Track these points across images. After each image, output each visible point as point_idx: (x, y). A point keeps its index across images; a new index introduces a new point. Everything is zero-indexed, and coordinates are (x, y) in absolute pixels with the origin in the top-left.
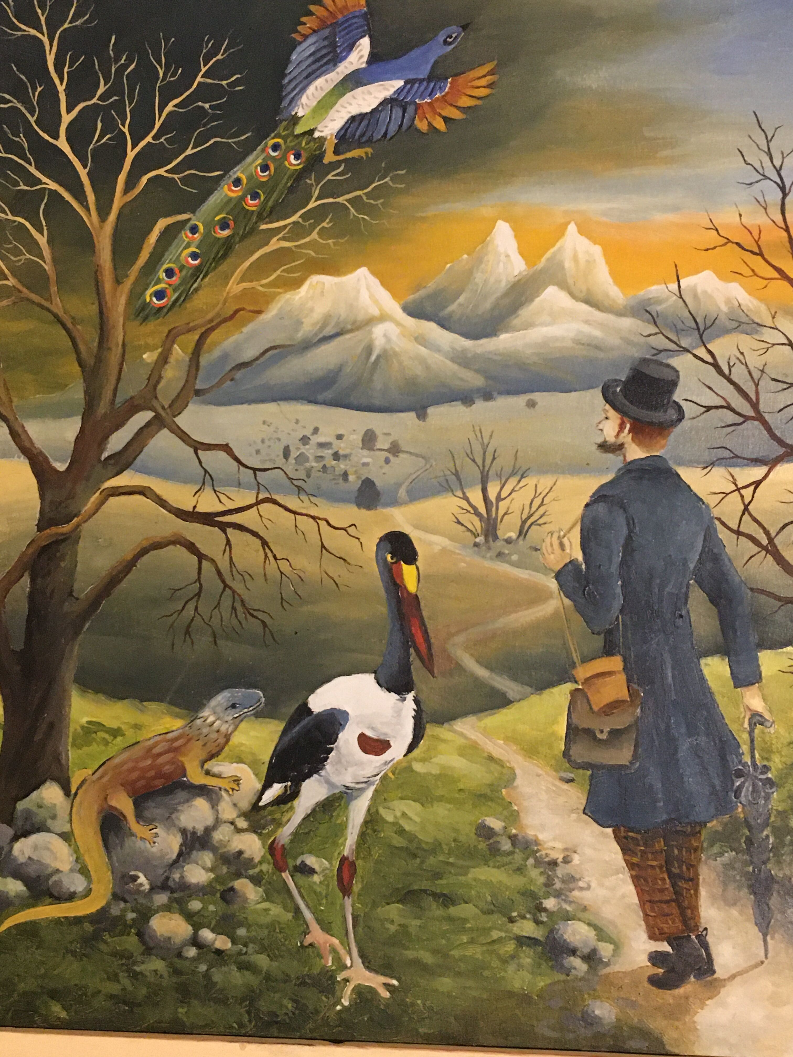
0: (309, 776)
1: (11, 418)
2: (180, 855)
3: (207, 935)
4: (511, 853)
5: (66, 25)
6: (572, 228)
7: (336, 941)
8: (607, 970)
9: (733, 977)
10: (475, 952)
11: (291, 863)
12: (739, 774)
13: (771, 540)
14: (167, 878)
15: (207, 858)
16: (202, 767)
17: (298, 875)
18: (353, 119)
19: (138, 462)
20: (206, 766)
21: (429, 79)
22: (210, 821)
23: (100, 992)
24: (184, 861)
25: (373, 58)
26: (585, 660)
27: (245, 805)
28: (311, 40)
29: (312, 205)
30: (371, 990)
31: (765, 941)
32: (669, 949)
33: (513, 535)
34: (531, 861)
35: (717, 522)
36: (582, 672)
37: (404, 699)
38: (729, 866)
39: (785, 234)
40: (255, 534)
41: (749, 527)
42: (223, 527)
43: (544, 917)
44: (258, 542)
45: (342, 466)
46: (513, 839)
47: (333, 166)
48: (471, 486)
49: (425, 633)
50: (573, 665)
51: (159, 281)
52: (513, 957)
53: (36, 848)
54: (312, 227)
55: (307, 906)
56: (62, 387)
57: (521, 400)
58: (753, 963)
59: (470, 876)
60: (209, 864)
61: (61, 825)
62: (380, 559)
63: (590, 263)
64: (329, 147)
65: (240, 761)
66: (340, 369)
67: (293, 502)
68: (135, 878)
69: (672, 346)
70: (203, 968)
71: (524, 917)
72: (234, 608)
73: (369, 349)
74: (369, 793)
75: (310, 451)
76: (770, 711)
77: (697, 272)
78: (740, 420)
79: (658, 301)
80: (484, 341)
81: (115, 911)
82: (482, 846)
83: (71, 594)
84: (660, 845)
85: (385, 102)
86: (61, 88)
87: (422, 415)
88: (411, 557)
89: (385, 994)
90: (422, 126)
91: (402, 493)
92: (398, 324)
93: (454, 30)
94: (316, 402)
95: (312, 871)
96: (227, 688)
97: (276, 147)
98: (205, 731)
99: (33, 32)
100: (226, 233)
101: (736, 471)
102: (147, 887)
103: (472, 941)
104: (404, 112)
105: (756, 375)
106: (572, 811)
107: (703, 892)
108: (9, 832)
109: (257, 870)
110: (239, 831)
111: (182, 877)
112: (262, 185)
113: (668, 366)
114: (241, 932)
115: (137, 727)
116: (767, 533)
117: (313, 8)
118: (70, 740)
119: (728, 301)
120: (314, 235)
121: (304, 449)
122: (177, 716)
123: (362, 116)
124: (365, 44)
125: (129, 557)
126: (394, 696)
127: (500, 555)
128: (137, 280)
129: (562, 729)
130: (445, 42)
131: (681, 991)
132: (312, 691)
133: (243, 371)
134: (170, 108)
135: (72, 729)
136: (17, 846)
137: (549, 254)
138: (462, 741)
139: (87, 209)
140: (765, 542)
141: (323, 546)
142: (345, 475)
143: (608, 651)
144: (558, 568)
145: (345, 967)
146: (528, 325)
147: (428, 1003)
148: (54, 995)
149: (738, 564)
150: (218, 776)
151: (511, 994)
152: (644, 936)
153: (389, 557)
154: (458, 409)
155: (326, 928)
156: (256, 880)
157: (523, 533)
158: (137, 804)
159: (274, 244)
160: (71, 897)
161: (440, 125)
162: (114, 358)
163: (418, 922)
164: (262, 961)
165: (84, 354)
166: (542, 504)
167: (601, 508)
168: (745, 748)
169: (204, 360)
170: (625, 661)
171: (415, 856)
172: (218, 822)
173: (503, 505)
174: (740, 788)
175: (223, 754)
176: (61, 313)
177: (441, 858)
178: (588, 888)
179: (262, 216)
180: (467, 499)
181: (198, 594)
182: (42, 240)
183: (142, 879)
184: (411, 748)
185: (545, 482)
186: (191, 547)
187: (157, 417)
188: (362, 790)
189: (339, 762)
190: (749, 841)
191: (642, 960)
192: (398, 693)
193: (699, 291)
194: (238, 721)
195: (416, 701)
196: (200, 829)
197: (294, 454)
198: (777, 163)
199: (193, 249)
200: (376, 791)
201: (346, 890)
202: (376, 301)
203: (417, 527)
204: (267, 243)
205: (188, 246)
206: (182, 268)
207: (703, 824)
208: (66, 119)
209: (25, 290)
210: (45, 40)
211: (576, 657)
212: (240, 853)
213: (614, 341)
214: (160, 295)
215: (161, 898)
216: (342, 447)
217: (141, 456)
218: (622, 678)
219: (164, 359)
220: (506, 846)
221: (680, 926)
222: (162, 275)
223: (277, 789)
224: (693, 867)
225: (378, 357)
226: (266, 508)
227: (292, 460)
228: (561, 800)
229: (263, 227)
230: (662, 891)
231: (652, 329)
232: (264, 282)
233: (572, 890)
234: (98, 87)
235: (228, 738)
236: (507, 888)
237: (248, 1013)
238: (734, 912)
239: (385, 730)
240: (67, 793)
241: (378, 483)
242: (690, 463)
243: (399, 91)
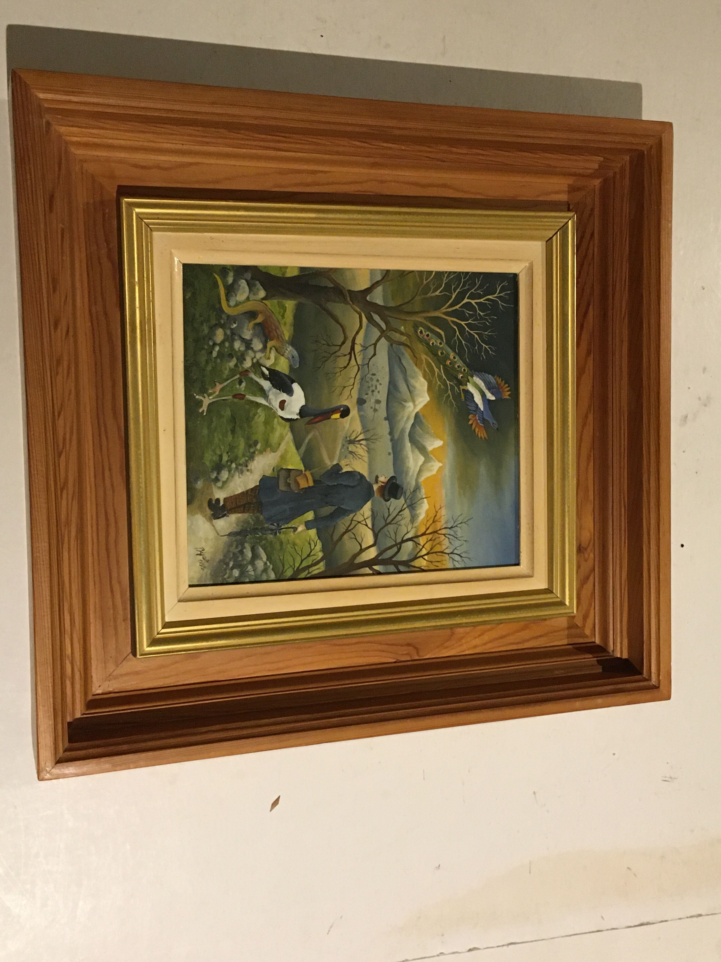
0: (271, 383)
1: (383, 281)
2: (244, 339)
3: (217, 348)
4: (249, 452)
5: (500, 302)
6: (441, 465)
7: (217, 393)
8: (213, 486)
9: (213, 526)
10: (216, 440)
11: (243, 378)
12: (278, 525)
13: (350, 530)
14: (235, 334)
15: (243, 349)
16: (273, 346)
17: (238, 380)
18: (472, 395)
19: (370, 324)
20: (273, 348)
21: (483, 419)
22: (255, 349)
23: (196, 310)
24: (241, 341)
25: (489, 401)
26: (311, 474)
27: (261, 361)
28: (494, 380)
29: (448, 382)
30: (201, 406)
31: (225, 536)
32: (221, 505)
33: (350, 449)
34: (247, 458)
35: (354, 514)
36: (308, 473)
37: (297, 415)
38: (248, 523)
39: (438, 529)
40: (348, 364)
41: (354, 523)
42: (350, 354)
43: (229, 463)
44: (346, 365)
45: (370, 393)
46: (254, 452)
47: (459, 388)
48: (365, 436)
49: (319, 422)
50: (310, 470)
51: (425, 332)
52: (215, 454)
53: (244, 288)
54: (442, 383)
55: (229, 383)
56: (393, 299)
57: (391, 451)
58: (218, 531)
59: (242, 438)
60: (241, 349)
61: (252, 297)
62: (341, 406)
63: (431, 471)
64: (464, 387)
65: (276, 359)
66: (400, 392)
67: (358, 377)
68: (235, 323)
69: (407, 497)
70: (206, 347)
71: (229, 457)
72: (325, 357)
73: (406, 401)
74: (267, 404)
75: (374, 382)
76: (298, 533)
77: (428, 503)
78: (386, 518)
79: (420, 492)
80: (408, 438)
81: (224, 316)
82: (251, 442)
83: (328, 301)
84: (254, 500)
85: (477, 405)
86: (482, 300)
87: (386, 419)
88: (342, 416)
89: (201, 411)
90: (470, 417)
91: (362, 413)
92: (413, 411)
93: (496, 426)
94: (389, 384)
95: (240, 384)
96: (299, 354)
97: (464, 370)
98: (285, 347)
99: (498, 291)
100: (440, 354)
101: (370, 519)
102: (232, 327)
103: (220, 440)
104: (474, 411)
105: (399, 523)
106: (264, 471)
107: (240, 515)
108: (249, 279)
109: (239, 366)
110: (252, 359)
111: (236, 340)
112: (454, 366)
113: (401, 495)
114: (219, 361)
115: (285, 324)
116: (352, 529)
117: (504, 381)
118: (280, 300)
119: (420, 513)
120: (439, 383)
121: (375, 380)
122: (289, 337)
123: (473, 397)
124: (493, 398)
125: (340, 322)
126: (298, 411)
127: (343, 445)
128: (426, 325)
129: (290, 467)
130: (493, 423)
131: (207, 509)
132: (299, 384)
133: (398, 360)
134: (476, 336)
135: (284, 301)
136: (244, 281)
137: (433, 458)
138: (284, 434)
139: (446, 308)
140: (349, 529)
141: (345, 387)
142: (367, 394)
143: (314, 481)
144: (340, 464)
145: (209, 396)
146: (413, 451)
147: (199, 425)
148: (194, 294)
149: (343, 521)
150: (270, 352)
151: (203, 453)
152: (225, 496)
153: (342, 409)
154: (388, 430)
155: (222, 390)
156: (236, 365)
157: (351, 452)
158: (259, 324)
159: (436, 370)
160: (228, 300)
161: (470, 423)
162: (403, 317)
163: (225, 421)
164: (209, 368)
165: (404, 306)
166: (359, 458)
167: (359, 477)
168: (286, 526)
169: (402, 347)
170: (312, 487)
171: (247, 419)
172: (255, 352)
173: (358, 446)
174: (274, 525)
175: (277, 354)
176: (416, 299)
177: (247, 429)
178: (239, 478)
179: (445, 366)
180: (360, 434)
181: (328, 345)
182: (437, 293)
183: (235, 326)
184: (282, 418)
185: (366, 459)
186: (343, 343)
187: (384, 331)
188: (267, 401)
189: (277, 393)
190: (257, 529)
191: (217, 496)
192: (300, 413)
193: (423, 505)
194: (288, 358)
195: (297, 419)
196: (253, 346)
197: (373, 377)
198: (459, 526)
199: (435, 343)
200: (267, 406)
201: (235, 396)
202: (420, 403)
203: (351, 418)
204: (437, 368)
205: (436, 342)
206: (429, 340)
207: (262, 514)
208: (473, 302)
209: (422, 287)
210: (495, 295)
211: (313, 471)
212: (245, 360)
213: (408, 479)
214: (421, 332)
215: (228, 332)
216: (376, 393)
217: (372, 326)
218: (307, 486)
219: (402, 333)
220: (252, 450)
221: (229, 508)
222: (427, 333)
223: (267, 372)
224: (248, 511)
225: (403, 404)
226: (356, 367)
227: (371, 376)
228: (267, 468)
229: (441, 366)
230: (240, 502)
231: (412, 490)
232: (425, 366)
233: (238, 472)
234: (483, 312)
235: (283, 355)
236: (238, 451)
237: (191, 363)
238: (234, 525)
239: (287, 409)
240: (263, 299)
241: (365, 405)
242: (372, 504)
243: (480, 409)
